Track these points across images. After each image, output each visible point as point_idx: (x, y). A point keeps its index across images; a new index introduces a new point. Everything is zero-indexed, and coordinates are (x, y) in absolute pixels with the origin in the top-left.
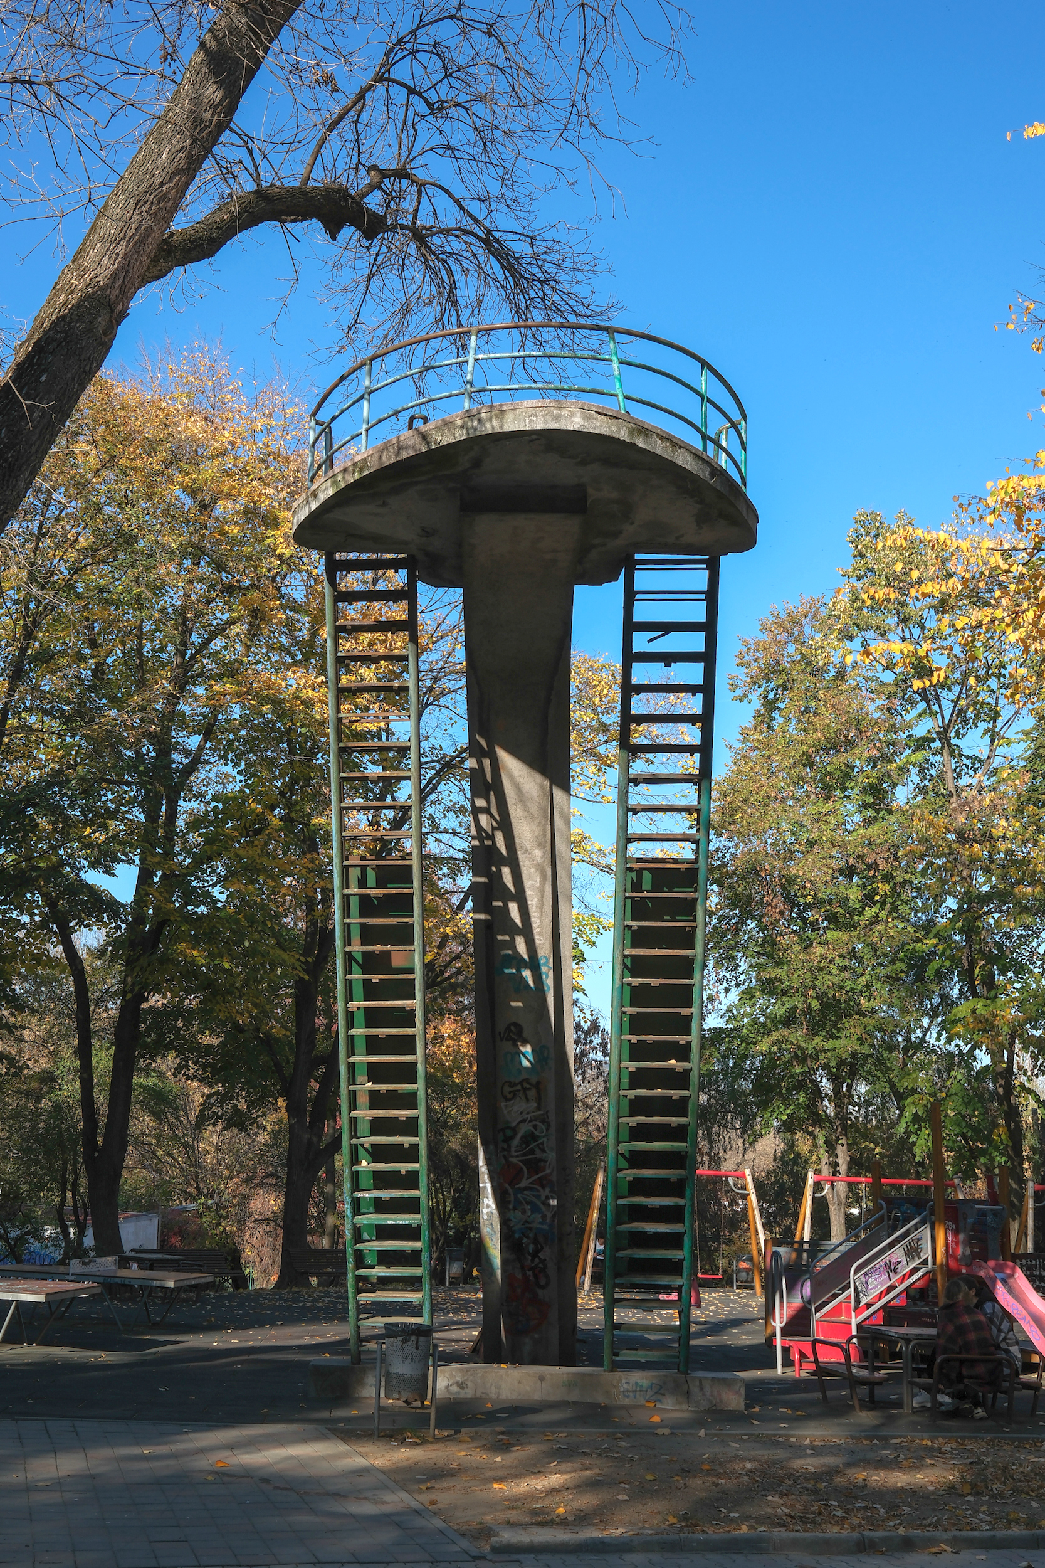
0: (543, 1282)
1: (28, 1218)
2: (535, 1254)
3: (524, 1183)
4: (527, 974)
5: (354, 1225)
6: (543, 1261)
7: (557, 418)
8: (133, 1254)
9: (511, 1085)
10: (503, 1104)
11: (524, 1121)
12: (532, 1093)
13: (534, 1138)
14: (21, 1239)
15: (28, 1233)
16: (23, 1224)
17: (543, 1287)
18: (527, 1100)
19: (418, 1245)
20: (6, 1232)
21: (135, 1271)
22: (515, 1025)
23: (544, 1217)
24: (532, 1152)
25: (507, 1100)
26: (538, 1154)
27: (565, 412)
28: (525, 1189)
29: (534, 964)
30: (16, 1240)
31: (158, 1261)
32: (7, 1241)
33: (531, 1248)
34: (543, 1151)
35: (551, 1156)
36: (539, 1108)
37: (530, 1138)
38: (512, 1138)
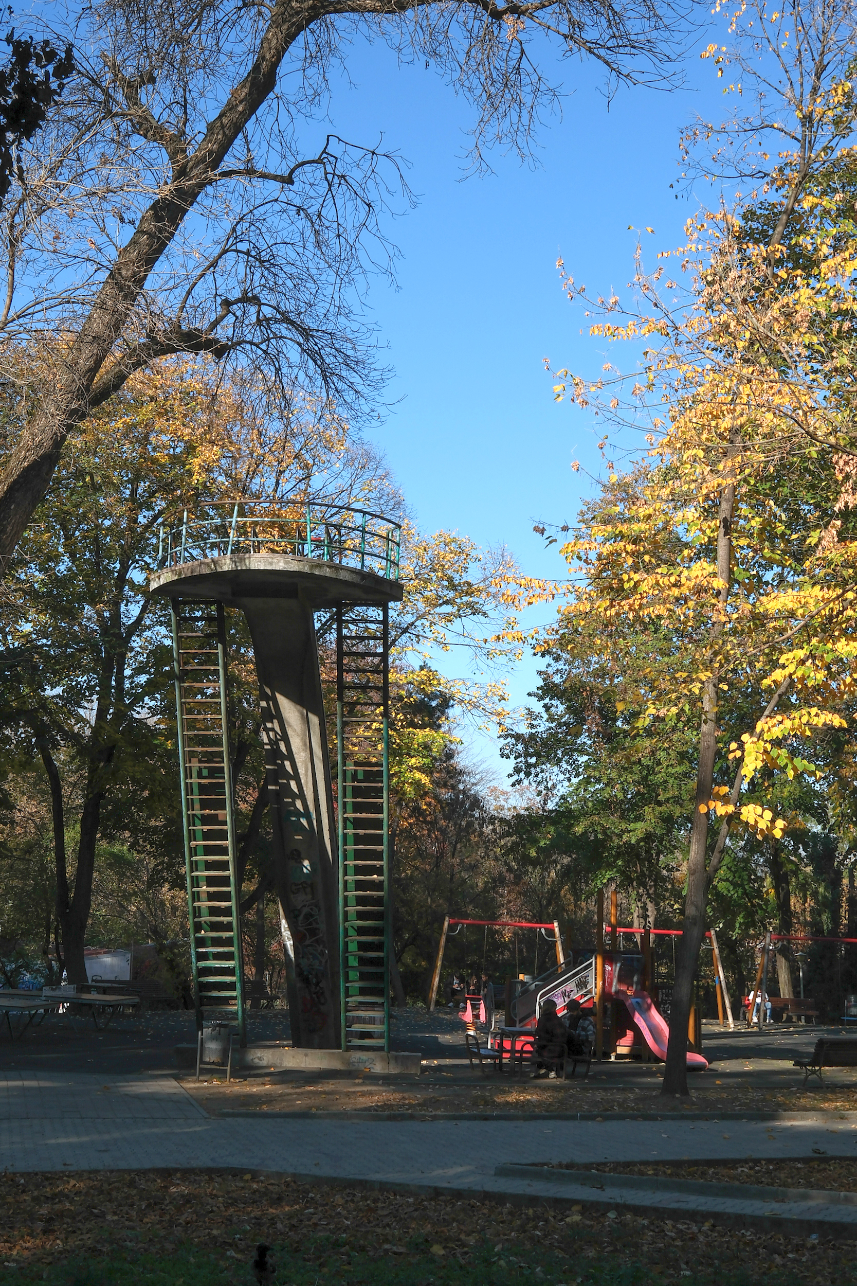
0: (322, 1001)
1: (21, 955)
2: (317, 984)
3: (308, 942)
4: (304, 821)
5: (197, 967)
6: (322, 988)
7: (271, 563)
8: (94, 984)
9: (296, 885)
10: (292, 896)
11: (305, 906)
12: (308, 890)
13: (312, 916)
14: (16, 971)
15: (21, 967)
16: (16, 961)
17: (323, 1004)
18: (306, 894)
19: (233, 979)
20: (4, 966)
21: (94, 996)
22: (296, 850)
23: (321, 962)
24: (310, 924)
25: (294, 893)
26: (315, 925)
27: (275, 560)
28: (308, 946)
29: (307, 815)
30: (12, 971)
31: (109, 988)
32: (5, 973)
33: (314, 981)
34: (317, 923)
35: (323, 927)
36: (313, 899)
37: (309, 916)
38: (299, 915)
